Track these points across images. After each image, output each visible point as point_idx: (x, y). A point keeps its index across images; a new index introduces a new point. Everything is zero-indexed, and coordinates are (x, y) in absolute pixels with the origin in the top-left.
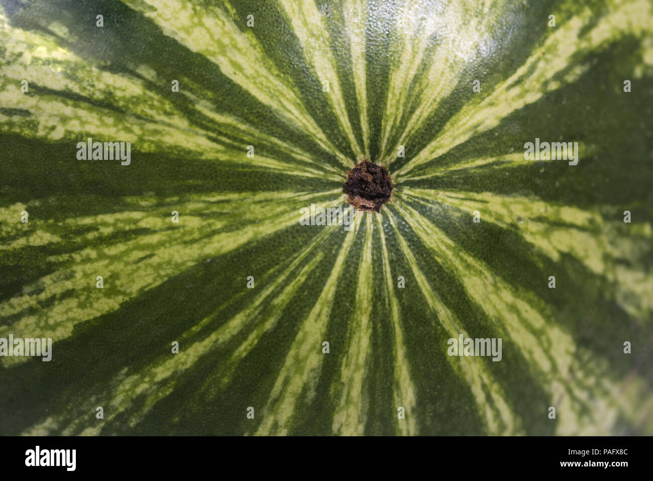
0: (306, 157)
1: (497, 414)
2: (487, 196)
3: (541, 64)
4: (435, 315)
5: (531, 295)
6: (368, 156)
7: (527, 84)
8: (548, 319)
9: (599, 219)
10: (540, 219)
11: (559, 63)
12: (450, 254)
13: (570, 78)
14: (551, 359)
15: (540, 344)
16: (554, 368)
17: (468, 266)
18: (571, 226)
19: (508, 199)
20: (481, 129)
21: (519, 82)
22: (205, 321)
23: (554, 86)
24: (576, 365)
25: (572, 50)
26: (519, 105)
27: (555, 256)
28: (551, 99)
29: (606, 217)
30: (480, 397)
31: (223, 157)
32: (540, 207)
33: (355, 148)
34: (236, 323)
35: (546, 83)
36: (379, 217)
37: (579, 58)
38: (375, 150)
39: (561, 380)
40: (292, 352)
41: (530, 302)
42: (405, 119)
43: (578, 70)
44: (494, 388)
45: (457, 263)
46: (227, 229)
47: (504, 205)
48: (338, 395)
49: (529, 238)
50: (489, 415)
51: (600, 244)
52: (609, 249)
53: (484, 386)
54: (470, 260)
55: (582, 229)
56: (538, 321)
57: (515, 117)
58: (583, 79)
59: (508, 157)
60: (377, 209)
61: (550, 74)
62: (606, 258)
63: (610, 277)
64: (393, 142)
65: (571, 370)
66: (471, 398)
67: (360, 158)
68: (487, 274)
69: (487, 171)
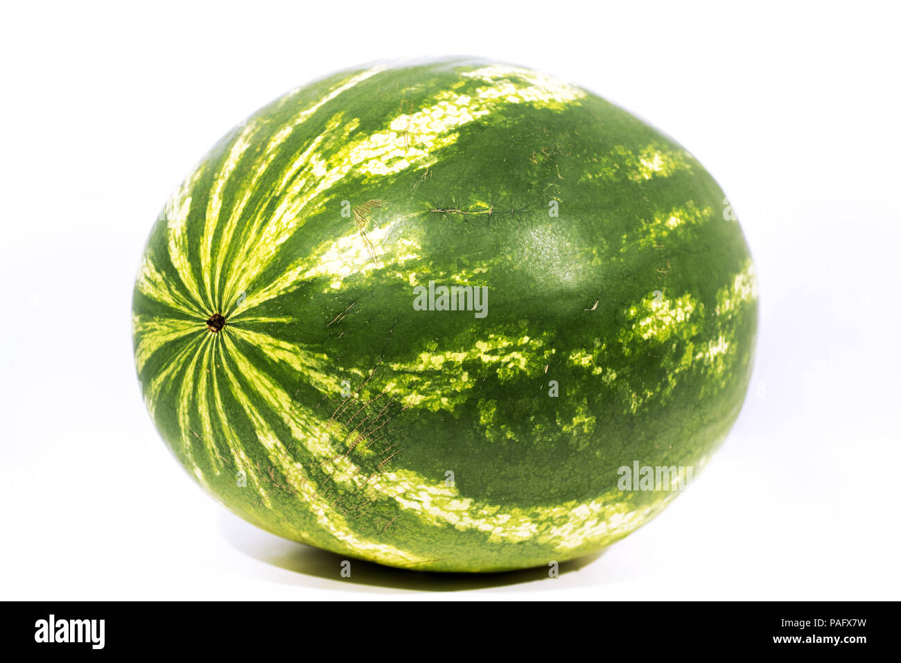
0: (197, 310)
1: (258, 420)
2: (250, 332)
3: (280, 284)
4: (227, 375)
5: (265, 374)
6: (218, 312)
7: (272, 291)
8: (274, 385)
9: (298, 349)
10: (270, 344)
11: (287, 284)
12: (234, 352)
13: (290, 291)
14: (278, 402)
15: (272, 395)
16: (281, 406)
17: (240, 358)
18: (284, 349)
19: (258, 335)
20: (252, 306)
21: (269, 290)
22: (165, 364)
23: (282, 293)
24: (293, 408)
25: (295, 279)
26: (267, 299)
27: (277, 361)
28: (280, 298)
29: (301, 348)
30: (248, 411)
31: (175, 306)
32: (270, 340)
33: (213, 308)
34: (172, 366)
35: (280, 291)
36: (216, 334)
37: (296, 283)
38: (220, 310)
39: (285, 412)
40: (185, 380)
41: (265, 376)
42: (229, 300)
43: (295, 288)
44: (253, 408)
45: (236, 356)
46: (173, 332)
47: (256, 336)
48: (198, 399)
49: (265, 351)
50: (254, 420)
51: (299, 359)
52: (304, 362)
53: (249, 407)
54: (241, 356)
55: (290, 351)
56: (270, 385)
57: (265, 303)
58: (296, 291)
59: (260, 318)
60: (217, 332)
61: (282, 288)
62: (303, 365)
63: (306, 373)
64: (226, 307)
65: (291, 409)
66: (244, 411)
67: (215, 312)
68: (247, 362)
69: (251, 323)
